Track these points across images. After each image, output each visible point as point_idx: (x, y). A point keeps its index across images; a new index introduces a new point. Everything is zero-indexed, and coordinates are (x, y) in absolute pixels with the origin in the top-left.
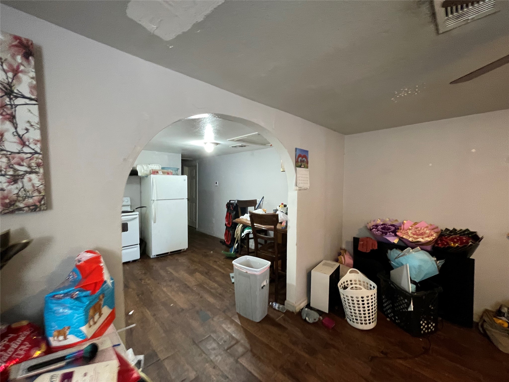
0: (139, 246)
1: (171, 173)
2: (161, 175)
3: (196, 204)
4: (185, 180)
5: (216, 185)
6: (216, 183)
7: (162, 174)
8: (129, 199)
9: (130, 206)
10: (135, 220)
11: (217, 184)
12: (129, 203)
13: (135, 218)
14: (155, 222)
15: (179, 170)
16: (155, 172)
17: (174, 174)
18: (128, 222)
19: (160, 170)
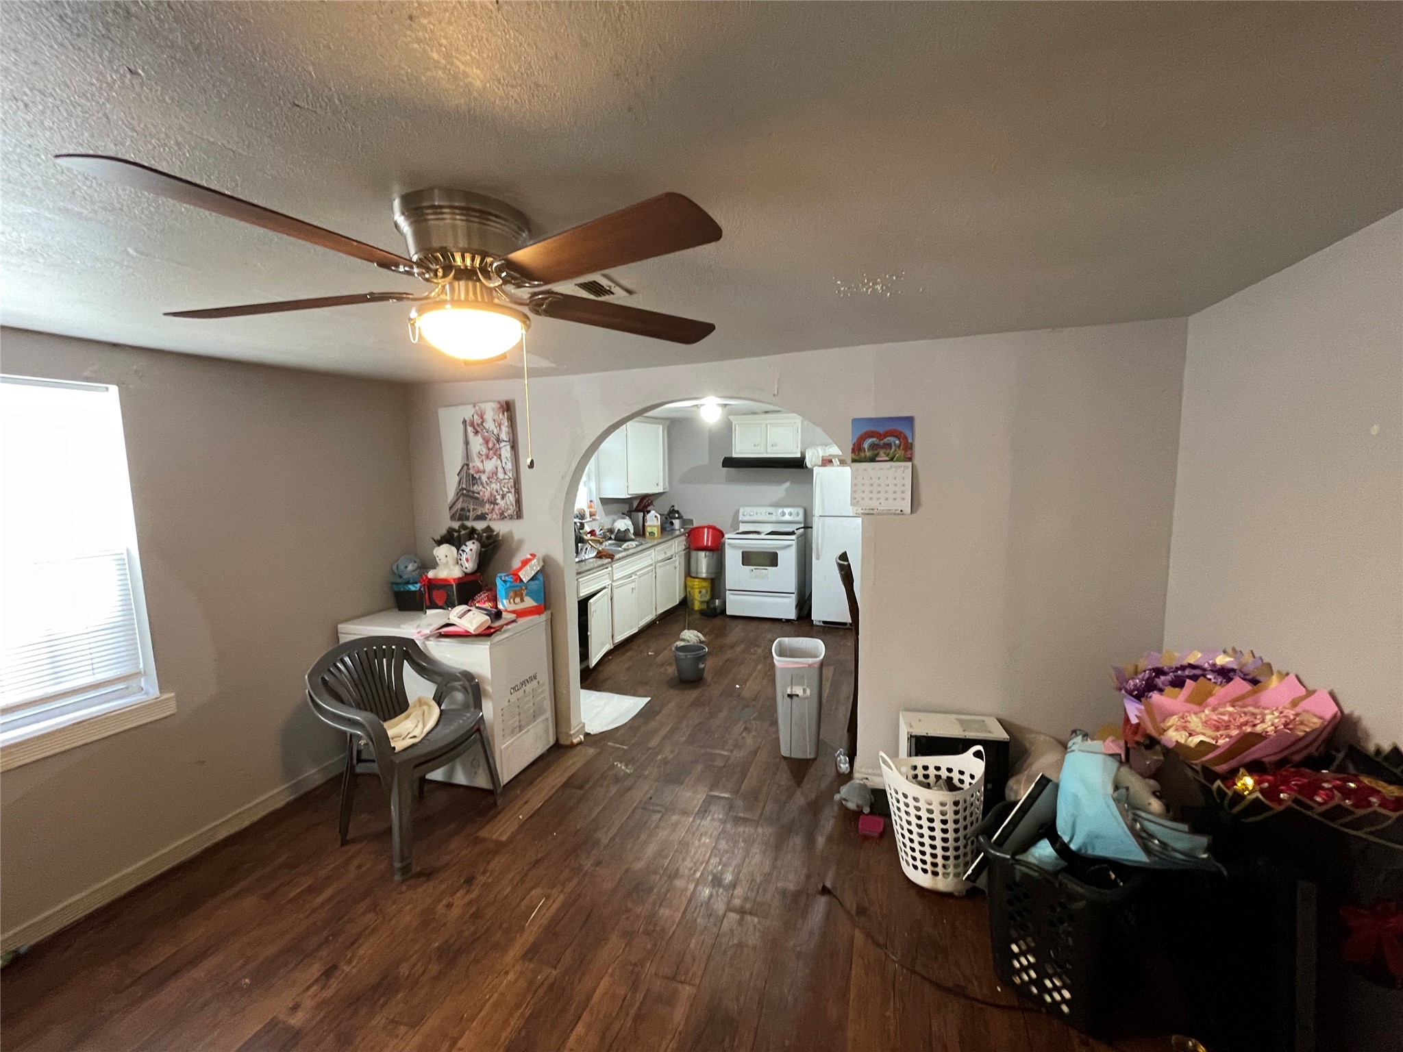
0: (795, 595)
2: (838, 466)
7: (836, 464)
9: (803, 524)
10: (790, 548)
12: (800, 518)
13: (789, 546)
14: (819, 559)
16: (826, 461)
18: (778, 551)
19: (835, 456)
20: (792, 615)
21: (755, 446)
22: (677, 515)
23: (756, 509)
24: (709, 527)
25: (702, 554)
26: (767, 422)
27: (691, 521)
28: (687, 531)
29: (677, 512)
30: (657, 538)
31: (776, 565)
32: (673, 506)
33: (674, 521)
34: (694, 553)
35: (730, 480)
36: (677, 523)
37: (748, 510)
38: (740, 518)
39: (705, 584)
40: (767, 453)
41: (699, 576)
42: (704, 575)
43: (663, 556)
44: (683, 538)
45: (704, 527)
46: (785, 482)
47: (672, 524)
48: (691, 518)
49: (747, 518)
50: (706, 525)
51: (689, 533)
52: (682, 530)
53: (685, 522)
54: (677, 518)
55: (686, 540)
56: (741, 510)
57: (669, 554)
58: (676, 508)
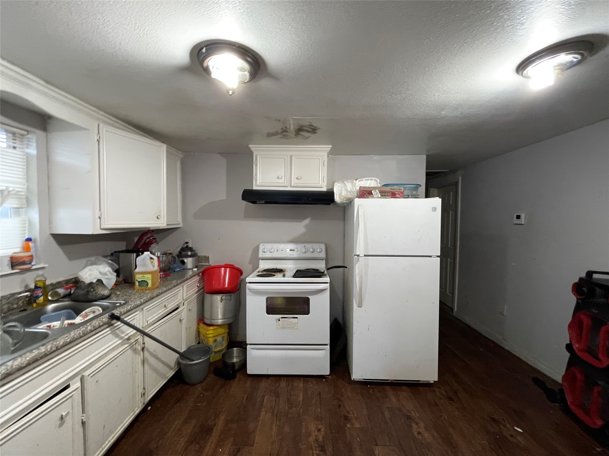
0: (328, 347)
1: (399, 195)
2: (378, 198)
3: (455, 259)
4: (434, 209)
5: (518, 221)
6: (518, 217)
7: (380, 196)
8: (323, 247)
9: (324, 261)
10: (322, 293)
11: (523, 220)
12: (323, 255)
13: (322, 290)
14: (360, 306)
15: (420, 189)
16: (365, 193)
17: (408, 196)
18: (309, 297)
19: (375, 188)
20: (326, 370)
21: (278, 178)
22: (189, 253)
23: (276, 246)
24: (226, 266)
25: (218, 297)
26: (291, 153)
27: (207, 259)
28: (201, 270)
29: (191, 249)
30: (153, 288)
31: (308, 313)
32: (187, 243)
33: (185, 261)
34: (208, 297)
35: (248, 216)
36: (189, 262)
37: (268, 246)
38: (261, 255)
39: (221, 331)
40: (291, 186)
41: (214, 322)
42: (220, 322)
43: (163, 311)
44: (197, 278)
45: (220, 267)
46: (305, 218)
47: (183, 263)
48: (207, 255)
49: (268, 255)
50: (223, 264)
51: (203, 273)
52: (195, 269)
53: (199, 259)
54: (190, 256)
55: (199, 282)
56: (261, 247)
57: (171, 307)
58: (190, 245)
